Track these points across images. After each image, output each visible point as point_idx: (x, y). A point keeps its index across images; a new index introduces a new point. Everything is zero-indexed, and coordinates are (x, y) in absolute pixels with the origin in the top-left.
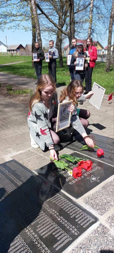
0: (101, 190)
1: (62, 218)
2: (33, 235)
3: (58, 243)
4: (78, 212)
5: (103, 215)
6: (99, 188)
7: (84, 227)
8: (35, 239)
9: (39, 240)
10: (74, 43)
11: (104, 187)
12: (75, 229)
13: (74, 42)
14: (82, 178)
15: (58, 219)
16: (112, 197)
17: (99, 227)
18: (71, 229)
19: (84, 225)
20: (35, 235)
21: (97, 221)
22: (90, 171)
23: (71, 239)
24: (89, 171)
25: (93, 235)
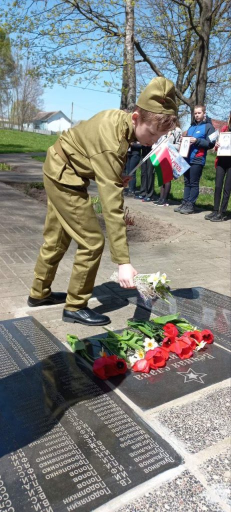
0: (204, 400)
1: (99, 443)
2: (24, 469)
3: (75, 496)
4: (139, 439)
5: (196, 453)
6: (200, 395)
7: (146, 471)
8: (28, 478)
9: (36, 481)
10: (198, 115)
11: (211, 397)
12: (124, 472)
13: (199, 113)
14: (166, 370)
15: (90, 444)
16: (226, 418)
17: (180, 478)
18: (114, 471)
19: (146, 467)
20: (30, 469)
21: (180, 464)
22: (188, 361)
23: (108, 492)
24: (185, 359)
25: (162, 493)
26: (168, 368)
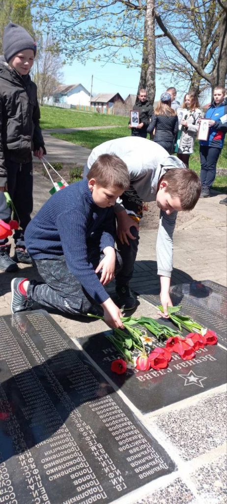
0: (202, 405)
1: (100, 446)
2: (30, 469)
3: (74, 499)
4: (137, 443)
5: (189, 461)
6: (198, 400)
7: (141, 477)
8: (33, 479)
9: (40, 482)
10: (217, 96)
11: (209, 402)
12: (121, 476)
13: (219, 95)
14: (168, 371)
15: (91, 446)
16: (221, 425)
17: (172, 486)
18: (111, 475)
19: (141, 473)
20: (35, 470)
21: (173, 471)
22: (190, 362)
23: (104, 496)
24: (187, 360)
25: (154, 499)
26: (170, 370)
